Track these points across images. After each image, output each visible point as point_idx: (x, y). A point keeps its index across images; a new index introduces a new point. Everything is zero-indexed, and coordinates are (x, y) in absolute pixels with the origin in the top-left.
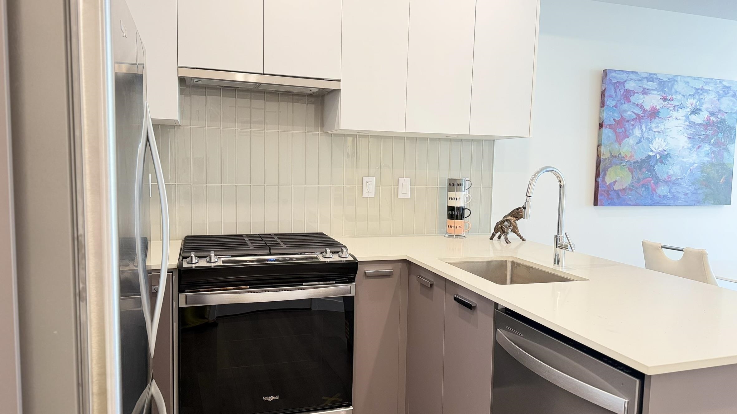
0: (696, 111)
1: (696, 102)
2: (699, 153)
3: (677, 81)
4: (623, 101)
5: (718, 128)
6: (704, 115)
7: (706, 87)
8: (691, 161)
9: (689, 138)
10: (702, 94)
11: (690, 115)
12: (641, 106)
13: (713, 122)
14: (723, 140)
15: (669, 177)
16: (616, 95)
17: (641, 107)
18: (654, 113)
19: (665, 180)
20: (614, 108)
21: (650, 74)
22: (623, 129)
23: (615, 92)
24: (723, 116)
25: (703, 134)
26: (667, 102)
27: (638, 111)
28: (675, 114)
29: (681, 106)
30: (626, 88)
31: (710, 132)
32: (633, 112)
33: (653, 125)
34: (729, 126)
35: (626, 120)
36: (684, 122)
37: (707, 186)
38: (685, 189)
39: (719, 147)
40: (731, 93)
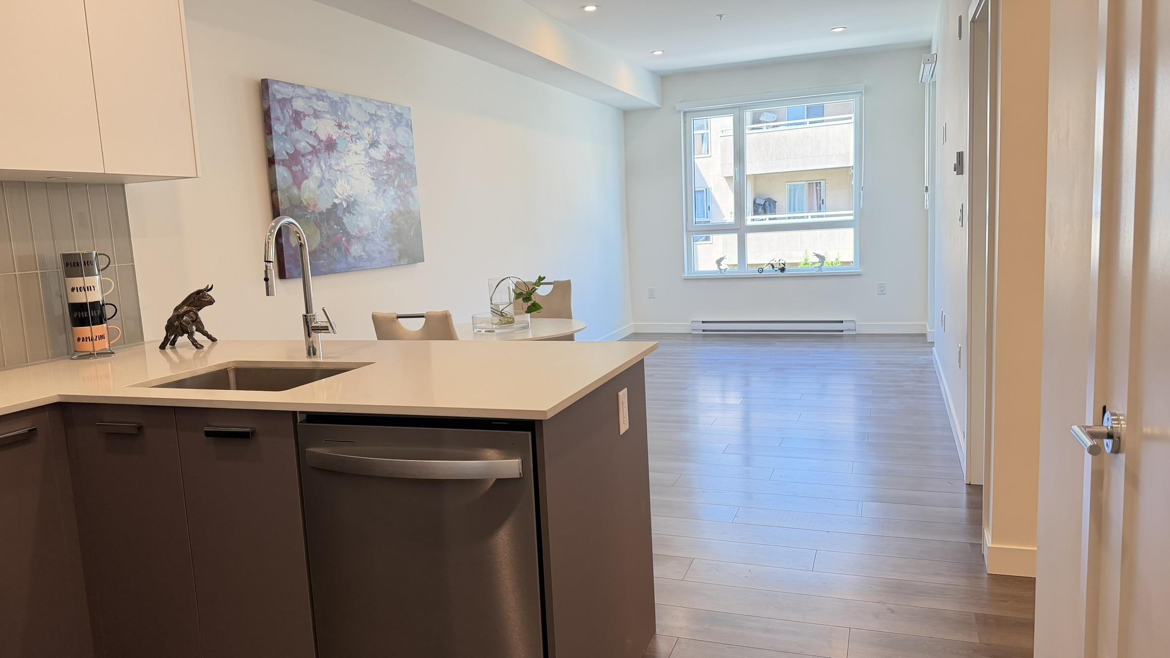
0: (374, 144)
1: (373, 132)
2: (386, 199)
4: (293, 126)
5: (399, 166)
6: (383, 148)
8: (379, 209)
9: (372, 179)
10: (376, 121)
11: (369, 148)
13: (393, 159)
14: (406, 182)
15: (360, 231)
16: (284, 117)
17: (315, 135)
18: (331, 145)
19: (357, 236)
20: (284, 136)
21: (319, 90)
22: (300, 166)
23: (283, 113)
24: (401, 151)
25: (386, 174)
26: (343, 131)
27: (313, 141)
28: (354, 147)
29: (359, 137)
30: (294, 108)
31: (392, 172)
32: (307, 143)
33: (333, 162)
34: (409, 164)
35: (302, 153)
36: (365, 158)
37: (400, 241)
38: (379, 246)
39: (404, 190)
40: (404, 122)
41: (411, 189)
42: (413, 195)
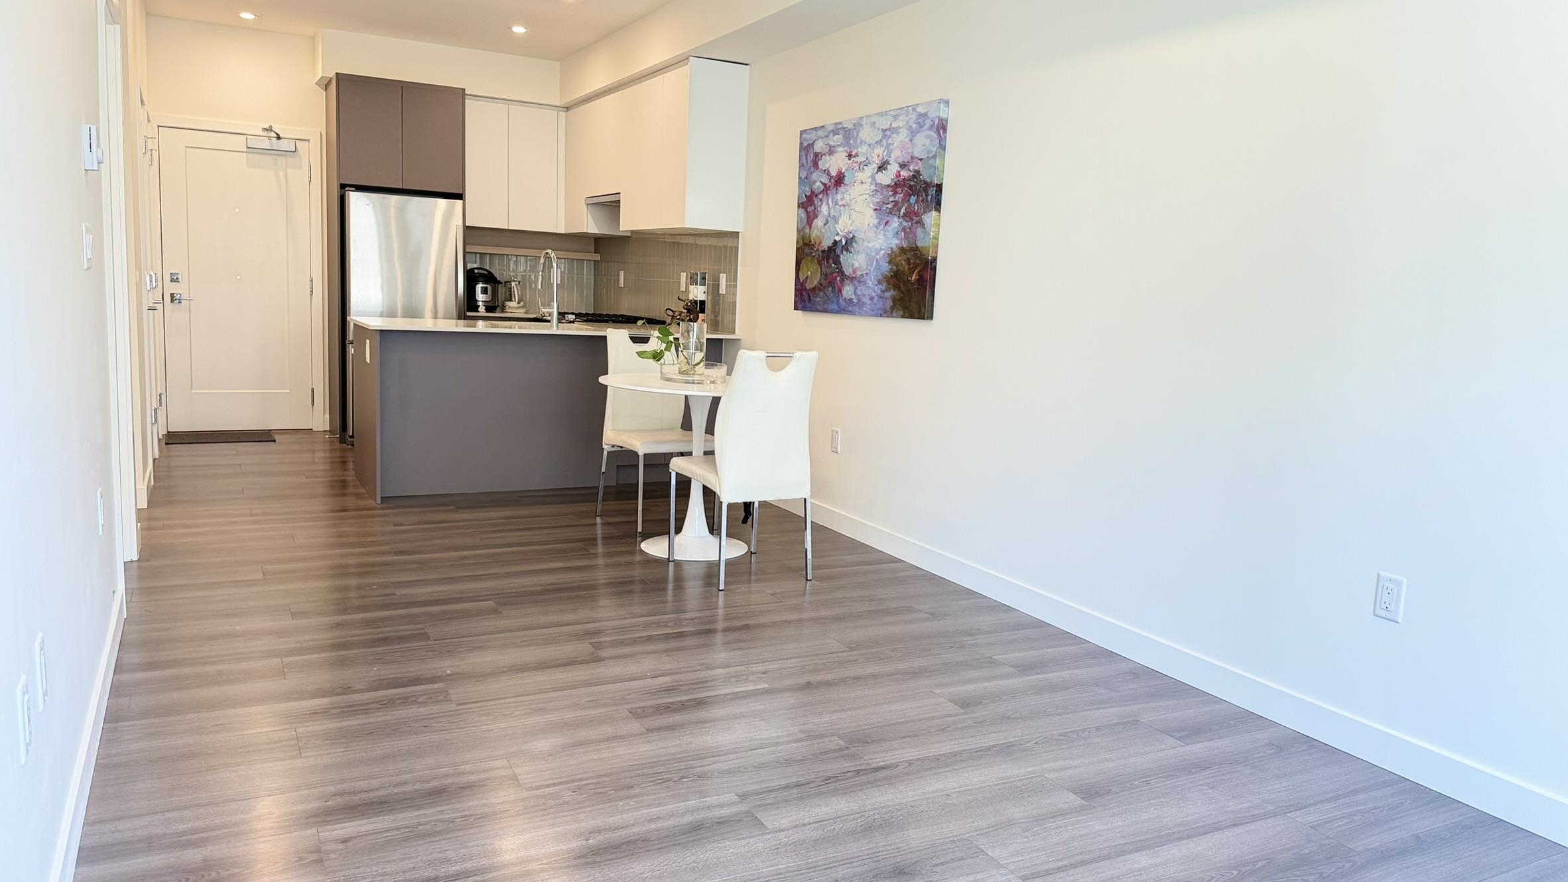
0: (882, 167)
1: (884, 152)
2: (886, 233)
3: (862, 125)
4: (812, 169)
5: (910, 187)
7: (895, 125)
8: (878, 246)
9: (875, 210)
10: (890, 137)
11: (877, 173)
12: (827, 172)
13: (905, 179)
14: (916, 208)
15: (854, 271)
18: (840, 179)
19: (851, 276)
21: (836, 124)
22: (813, 206)
23: (806, 159)
24: (917, 166)
25: (892, 202)
26: (852, 160)
27: (825, 180)
28: (860, 176)
30: (815, 151)
32: (821, 182)
33: (839, 197)
34: (925, 182)
35: (816, 194)
36: (870, 187)
37: (896, 287)
38: (871, 291)
39: (911, 219)
40: (928, 123)
41: (923, 216)
42: (924, 225)
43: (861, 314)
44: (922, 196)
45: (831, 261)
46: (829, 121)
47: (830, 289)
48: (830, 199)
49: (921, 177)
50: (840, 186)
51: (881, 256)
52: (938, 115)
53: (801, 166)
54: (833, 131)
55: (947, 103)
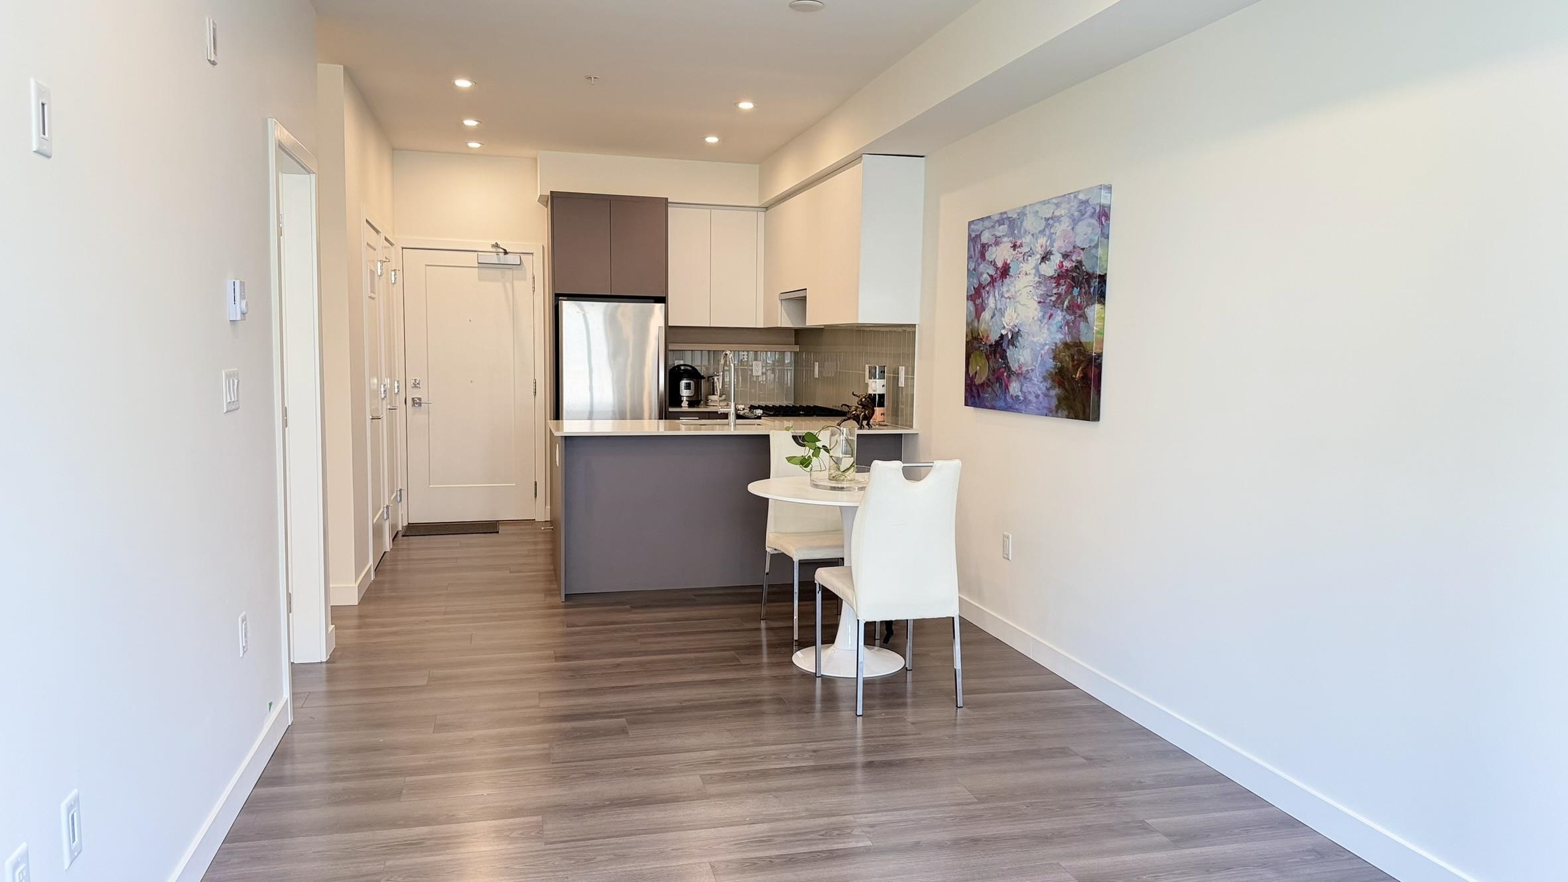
0: (1045, 258)
1: (1047, 242)
2: (1050, 327)
3: (1026, 214)
4: (980, 261)
5: (1073, 279)
6: (1056, 259)
7: (1057, 213)
9: (1039, 302)
11: (1040, 264)
12: (993, 263)
13: (1067, 270)
14: (1079, 300)
15: (1020, 366)
18: (1005, 271)
19: (1017, 372)
20: (974, 272)
21: (1001, 214)
22: (981, 298)
23: (974, 250)
24: (1079, 256)
25: (1055, 294)
26: (1017, 251)
27: (992, 272)
28: (1025, 267)
29: (1031, 254)
30: (982, 242)
31: (1062, 289)
32: (988, 273)
33: (1005, 289)
34: (1088, 273)
35: (984, 285)
37: (1061, 385)
38: (1036, 388)
39: (1074, 313)
40: (1090, 211)
41: (1086, 310)
42: (1087, 318)
43: (1026, 413)
44: (1085, 288)
45: (998, 356)
46: (994, 210)
47: (998, 385)
48: (997, 292)
49: (1084, 267)
50: (1006, 278)
51: (1046, 351)
52: (1098, 202)
53: (970, 258)
54: (998, 221)
55: (1109, 188)
